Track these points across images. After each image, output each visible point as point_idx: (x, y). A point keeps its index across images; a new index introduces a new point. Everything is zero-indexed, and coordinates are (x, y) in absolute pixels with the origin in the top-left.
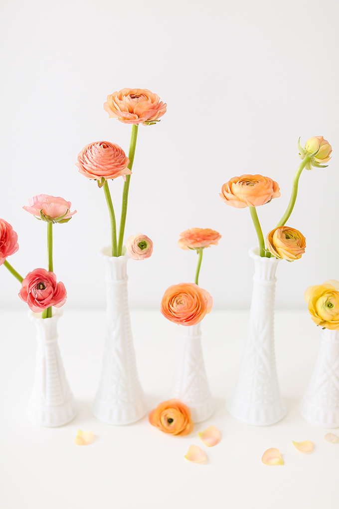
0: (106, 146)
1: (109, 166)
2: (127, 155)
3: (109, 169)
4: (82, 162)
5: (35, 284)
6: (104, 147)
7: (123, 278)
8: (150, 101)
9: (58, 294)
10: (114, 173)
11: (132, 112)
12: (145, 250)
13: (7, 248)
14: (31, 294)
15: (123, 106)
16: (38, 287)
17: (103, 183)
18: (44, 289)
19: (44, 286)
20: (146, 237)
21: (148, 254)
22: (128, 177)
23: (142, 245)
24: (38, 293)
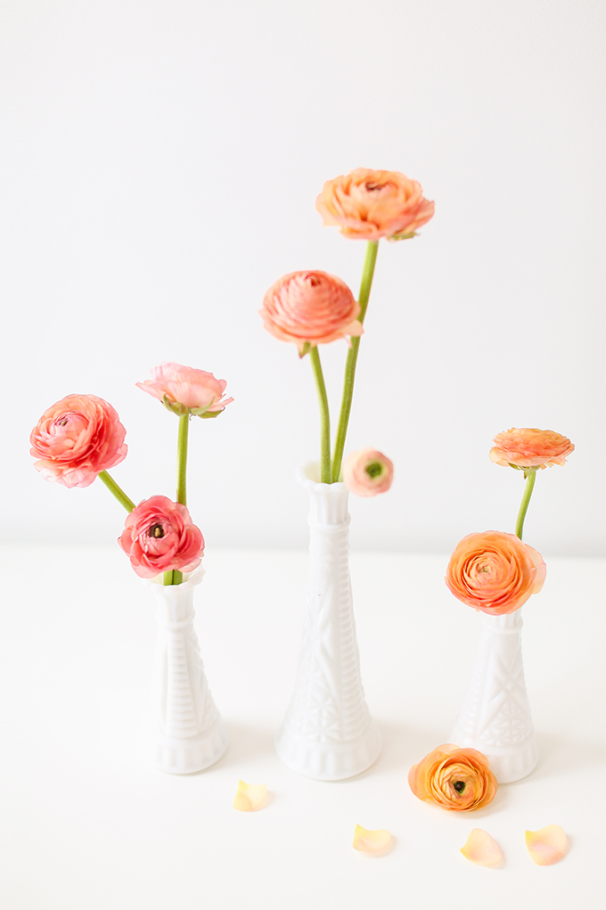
0: (316, 280)
1: (318, 322)
2: (356, 297)
3: (317, 327)
4: (271, 310)
5: (146, 525)
6: (313, 284)
7: (339, 522)
8: (402, 197)
9: (188, 546)
10: (328, 334)
11: (364, 219)
12: (378, 479)
13: (102, 455)
14: (138, 541)
15: (349, 208)
16: (151, 532)
17: (310, 349)
18: (161, 536)
19: (162, 531)
20: (381, 455)
21: (384, 487)
22: (356, 341)
23: (373, 470)
24: (151, 544)
